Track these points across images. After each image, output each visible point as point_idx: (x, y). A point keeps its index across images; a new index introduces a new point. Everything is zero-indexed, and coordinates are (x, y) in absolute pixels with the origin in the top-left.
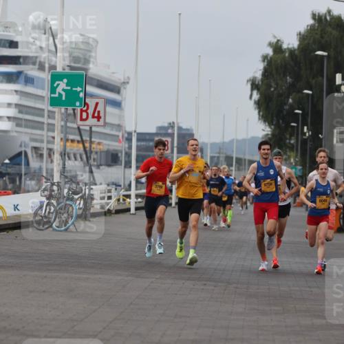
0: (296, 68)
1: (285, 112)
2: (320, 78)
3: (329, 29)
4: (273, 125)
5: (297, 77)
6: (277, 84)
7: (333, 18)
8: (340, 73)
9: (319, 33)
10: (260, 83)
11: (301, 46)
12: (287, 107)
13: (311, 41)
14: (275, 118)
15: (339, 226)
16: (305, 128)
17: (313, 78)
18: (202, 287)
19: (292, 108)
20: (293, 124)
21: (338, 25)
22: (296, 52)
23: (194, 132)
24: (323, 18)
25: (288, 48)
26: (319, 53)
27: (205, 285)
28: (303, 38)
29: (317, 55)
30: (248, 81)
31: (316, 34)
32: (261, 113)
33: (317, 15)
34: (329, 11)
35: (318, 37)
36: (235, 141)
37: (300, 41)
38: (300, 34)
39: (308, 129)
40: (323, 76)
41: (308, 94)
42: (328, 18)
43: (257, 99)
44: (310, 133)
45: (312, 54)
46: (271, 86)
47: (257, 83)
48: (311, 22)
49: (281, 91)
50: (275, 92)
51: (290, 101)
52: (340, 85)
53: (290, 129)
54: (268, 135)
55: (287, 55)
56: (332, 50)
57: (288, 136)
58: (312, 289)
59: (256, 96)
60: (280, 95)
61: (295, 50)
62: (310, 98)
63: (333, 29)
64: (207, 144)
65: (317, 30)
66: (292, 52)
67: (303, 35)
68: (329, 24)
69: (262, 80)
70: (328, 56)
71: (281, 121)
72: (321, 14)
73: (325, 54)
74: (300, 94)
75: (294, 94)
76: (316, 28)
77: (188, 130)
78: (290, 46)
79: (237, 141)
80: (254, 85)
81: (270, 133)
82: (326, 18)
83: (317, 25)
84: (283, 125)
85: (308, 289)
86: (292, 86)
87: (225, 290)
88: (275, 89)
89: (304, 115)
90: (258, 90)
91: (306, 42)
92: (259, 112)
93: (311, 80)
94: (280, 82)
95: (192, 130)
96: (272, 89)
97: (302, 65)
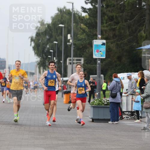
0: (50, 32)
1: (46, 52)
2: (61, 37)
3: (65, 15)
4: (40, 56)
5: (51, 36)
6: (42, 39)
7: (66, 10)
8: (70, 34)
9: (60, 17)
10: (35, 38)
11: (53, 23)
12: (46, 49)
13: (57, 20)
14: (41, 54)
15: (69, 101)
16: (55, 58)
17: (58, 36)
18: (10, 128)
19: (49, 49)
20: (49, 56)
21: (69, 13)
22: (51, 25)
23: (6, 60)
24: (62, 10)
25: (47, 23)
26: (61, 25)
27: (11, 127)
28: (53, 19)
29: (59, 26)
30: (29, 38)
31: (59, 17)
32: (35, 52)
33: (59, 9)
34: (65, 7)
35: (60, 18)
36: (24, 64)
37: (52, 20)
38: (52, 17)
39: (56, 58)
40: (62, 36)
41: (56, 44)
42: (64, 10)
43: (33, 46)
44: (57, 60)
45: (57, 26)
46: (39, 40)
47: (33, 38)
48: (57, 12)
49: (44, 42)
50: (41, 43)
51: (48, 46)
52: (70, 40)
53: (48, 59)
54: (38, 61)
55: (46, 26)
56: (66, 24)
57: (47, 62)
58: (58, 128)
59: (33, 44)
60: (43, 44)
61: (50, 24)
62: (57, 45)
63: (67, 15)
64: (11, 65)
65: (59, 15)
66: (48, 25)
67: (54, 18)
68: (65, 13)
69: (36, 38)
70: (65, 27)
71: (44, 55)
72: (61, 8)
73: (63, 26)
74: (52, 43)
75: (50, 43)
76: (59, 14)
77: (3, 59)
78: (48, 23)
79: (25, 64)
80: (32, 40)
81: (39, 60)
82: (63, 10)
83: (59, 13)
84: (45, 57)
85: (56, 128)
86: (49, 40)
87: (20, 129)
88: (41, 41)
89: (54, 52)
90: (34, 41)
91: (55, 20)
92: (35, 51)
93: (57, 37)
94: (43, 38)
95: (5, 59)
96: (40, 41)
97: (53, 31)
